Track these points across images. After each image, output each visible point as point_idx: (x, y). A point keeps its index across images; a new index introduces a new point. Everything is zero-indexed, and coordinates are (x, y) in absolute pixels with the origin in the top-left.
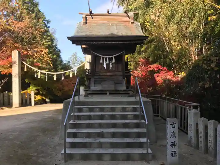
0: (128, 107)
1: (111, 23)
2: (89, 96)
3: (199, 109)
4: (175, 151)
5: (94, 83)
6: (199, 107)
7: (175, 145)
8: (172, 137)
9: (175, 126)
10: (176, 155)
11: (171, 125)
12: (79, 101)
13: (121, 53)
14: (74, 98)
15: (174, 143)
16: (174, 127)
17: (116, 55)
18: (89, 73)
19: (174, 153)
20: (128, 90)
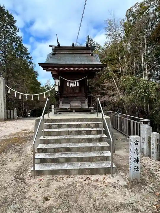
0: (91, 124)
1: (75, 54)
2: (58, 113)
3: (149, 124)
4: (137, 166)
5: (62, 103)
6: (149, 122)
7: (138, 161)
8: (135, 153)
9: (138, 143)
10: (138, 169)
11: (134, 142)
12: (49, 118)
13: (84, 78)
14: (43, 116)
15: (137, 159)
16: (137, 145)
17: (80, 80)
18: (57, 94)
19: (136, 168)
20: (90, 108)
